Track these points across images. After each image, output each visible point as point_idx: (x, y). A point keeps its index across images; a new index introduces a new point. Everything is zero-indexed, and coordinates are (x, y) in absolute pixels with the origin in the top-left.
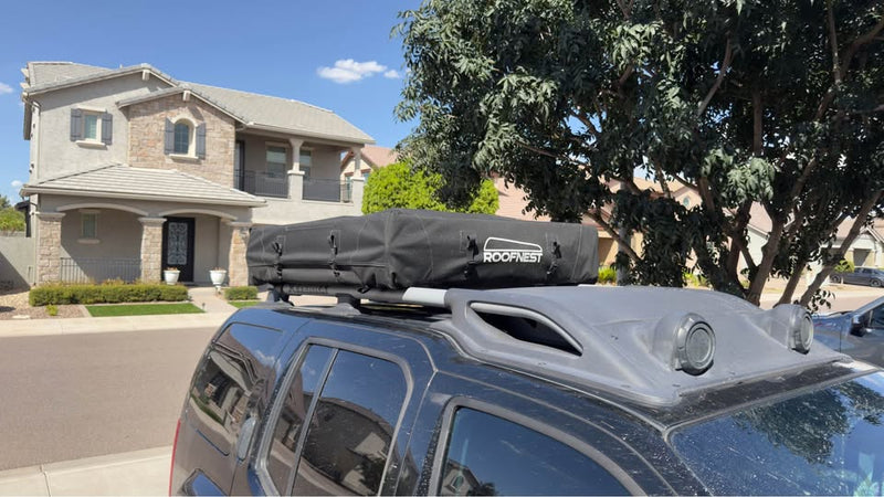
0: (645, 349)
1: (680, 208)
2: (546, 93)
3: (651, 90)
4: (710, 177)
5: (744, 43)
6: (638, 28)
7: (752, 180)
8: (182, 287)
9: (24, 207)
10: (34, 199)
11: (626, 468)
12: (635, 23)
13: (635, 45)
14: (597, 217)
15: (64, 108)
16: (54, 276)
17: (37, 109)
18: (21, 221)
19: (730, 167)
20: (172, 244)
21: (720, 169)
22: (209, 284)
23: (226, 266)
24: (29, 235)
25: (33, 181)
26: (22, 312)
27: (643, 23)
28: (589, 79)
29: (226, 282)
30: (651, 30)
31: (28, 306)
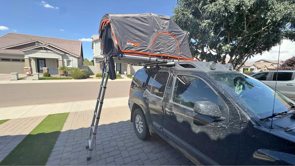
0: (205, 67)
1: (213, 55)
2: (189, 34)
3: (208, 33)
4: (218, 48)
5: (227, 22)
6: (206, 21)
7: (227, 48)
8: (120, 74)
9: (93, 61)
10: (95, 59)
11: (202, 78)
12: (206, 20)
13: (206, 24)
14: (197, 58)
15: (99, 43)
16: (99, 72)
17: (95, 43)
18: (92, 64)
19: (222, 46)
20: (117, 67)
21: (220, 47)
22: (124, 74)
23: (127, 71)
24: (94, 65)
25: (95, 56)
26: (95, 78)
27: (207, 20)
28: (197, 31)
29: (127, 74)
30: (209, 21)
31: (95, 77)
